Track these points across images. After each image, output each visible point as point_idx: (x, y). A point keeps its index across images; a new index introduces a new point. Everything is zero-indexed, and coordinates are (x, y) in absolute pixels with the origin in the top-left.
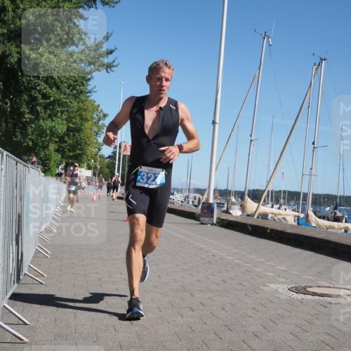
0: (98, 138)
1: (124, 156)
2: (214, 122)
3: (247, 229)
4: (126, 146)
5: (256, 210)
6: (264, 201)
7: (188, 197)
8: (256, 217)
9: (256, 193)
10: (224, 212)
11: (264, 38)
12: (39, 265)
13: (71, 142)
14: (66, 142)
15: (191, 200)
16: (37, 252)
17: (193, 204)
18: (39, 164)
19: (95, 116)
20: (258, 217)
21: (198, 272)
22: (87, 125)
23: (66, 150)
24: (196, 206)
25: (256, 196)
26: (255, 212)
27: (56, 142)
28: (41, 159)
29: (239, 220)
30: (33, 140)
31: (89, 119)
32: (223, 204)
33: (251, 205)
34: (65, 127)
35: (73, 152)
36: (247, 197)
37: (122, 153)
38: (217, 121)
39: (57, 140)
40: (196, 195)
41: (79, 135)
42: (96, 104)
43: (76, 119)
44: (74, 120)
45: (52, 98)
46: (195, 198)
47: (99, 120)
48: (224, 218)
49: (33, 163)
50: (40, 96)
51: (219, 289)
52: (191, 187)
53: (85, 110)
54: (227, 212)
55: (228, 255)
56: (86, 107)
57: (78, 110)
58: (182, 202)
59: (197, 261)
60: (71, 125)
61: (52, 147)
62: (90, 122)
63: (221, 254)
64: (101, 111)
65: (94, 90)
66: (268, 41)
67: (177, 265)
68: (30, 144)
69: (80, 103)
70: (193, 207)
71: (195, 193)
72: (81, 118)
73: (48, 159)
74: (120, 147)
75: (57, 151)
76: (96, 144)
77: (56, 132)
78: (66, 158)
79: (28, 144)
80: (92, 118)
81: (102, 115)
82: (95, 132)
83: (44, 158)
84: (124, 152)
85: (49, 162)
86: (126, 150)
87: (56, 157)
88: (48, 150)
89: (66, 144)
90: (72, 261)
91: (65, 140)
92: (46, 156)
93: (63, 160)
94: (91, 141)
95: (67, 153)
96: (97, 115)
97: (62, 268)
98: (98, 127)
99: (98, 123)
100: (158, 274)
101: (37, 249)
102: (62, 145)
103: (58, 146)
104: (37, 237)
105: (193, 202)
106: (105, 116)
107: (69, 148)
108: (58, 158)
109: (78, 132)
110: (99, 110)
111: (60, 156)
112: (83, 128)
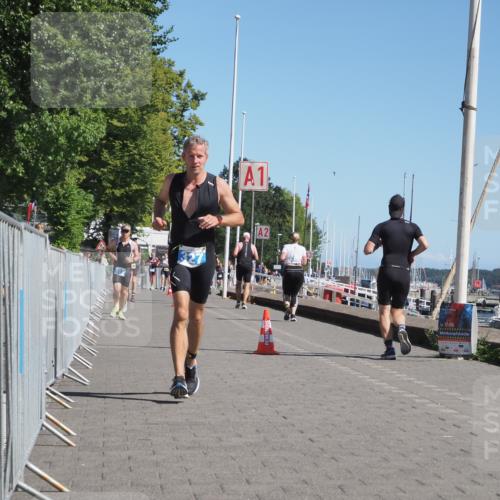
1: (247, 194)
2: (465, 106)
4: (250, 169)
10: (494, 324)
12: (50, 465)
13: (118, 162)
14: (105, 164)
16: (44, 432)
17: (417, 309)
18: (41, 218)
19: (174, 99)
22: (155, 121)
23: (105, 184)
24: (425, 313)
27: (81, 164)
28: (46, 207)
30: (26, 163)
31: (160, 106)
34: (103, 128)
35: (122, 187)
37: (242, 186)
38: (474, 103)
39: (84, 159)
40: (425, 284)
41: (137, 146)
42: (176, 68)
46: (422, 292)
47: (184, 107)
48: (497, 341)
59: (434, 448)
60: (115, 122)
61: (73, 177)
62: (162, 115)
64: (189, 85)
65: (170, 36)
67: (386, 460)
68: (20, 170)
70: (418, 314)
71: (423, 280)
73: (63, 207)
74: (236, 173)
75: (84, 186)
76: (177, 167)
77: (81, 139)
78: (106, 202)
79: (14, 170)
80: (167, 103)
81: (190, 95)
82: (175, 138)
83: (54, 203)
84: (246, 184)
85: (65, 213)
86: (251, 180)
87: (83, 200)
88: (62, 186)
89: (106, 170)
90: (129, 453)
91: (103, 159)
92: (58, 198)
93: (99, 207)
94: (167, 161)
95: (107, 191)
96: (178, 96)
97: (105, 470)
98: (181, 126)
99: (182, 116)
100: (339, 483)
101: (43, 425)
102: (97, 172)
103: (87, 174)
104: (44, 396)
105: (417, 301)
106: (198, 97)
107: (111, 178)
108: (88, 203)
109: (134, 139)
110: (184, 84)
111: (91, 197)
112: (145, 128)
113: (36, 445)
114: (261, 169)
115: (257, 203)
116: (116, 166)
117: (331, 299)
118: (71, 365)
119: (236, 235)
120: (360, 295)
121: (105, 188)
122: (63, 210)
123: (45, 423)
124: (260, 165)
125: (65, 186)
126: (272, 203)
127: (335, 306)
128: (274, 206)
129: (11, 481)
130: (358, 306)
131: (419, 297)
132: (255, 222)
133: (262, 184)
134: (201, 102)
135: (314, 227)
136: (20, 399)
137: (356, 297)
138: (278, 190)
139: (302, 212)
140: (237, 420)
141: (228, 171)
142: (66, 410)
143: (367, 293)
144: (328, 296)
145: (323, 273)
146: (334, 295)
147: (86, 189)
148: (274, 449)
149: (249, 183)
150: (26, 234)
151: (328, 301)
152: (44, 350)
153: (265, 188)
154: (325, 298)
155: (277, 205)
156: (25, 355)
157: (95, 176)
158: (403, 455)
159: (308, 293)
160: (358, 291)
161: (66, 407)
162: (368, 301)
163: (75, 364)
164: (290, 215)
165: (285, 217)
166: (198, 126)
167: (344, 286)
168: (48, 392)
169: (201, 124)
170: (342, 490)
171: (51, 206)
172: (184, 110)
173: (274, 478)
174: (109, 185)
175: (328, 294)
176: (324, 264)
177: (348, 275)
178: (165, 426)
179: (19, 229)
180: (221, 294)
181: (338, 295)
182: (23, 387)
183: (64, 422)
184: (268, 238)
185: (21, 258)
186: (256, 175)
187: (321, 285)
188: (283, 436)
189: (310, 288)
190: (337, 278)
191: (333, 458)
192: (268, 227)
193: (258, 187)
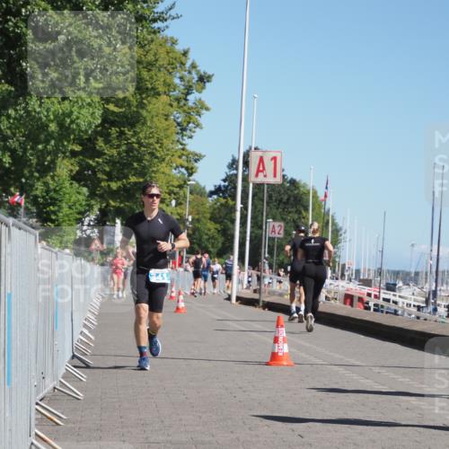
0: (186, 141)
1: (258, 187)
4: (261, 160)
7: (434, 294)
13: (115, 152)
14: (100, 154)
15: (442, 303)
18: (28, 213)
19: (177, 81)
22: (157, 105)
23: (100, 175)
27: (74, 154)
28: (35, 201)
30: (13, 152)
31: (161, 89)
34: (99, 113)
35: (119, 179)
37: (253, 179)
39: (77, 148)
41: (135, 133)
47: (188, 91)
49: (13, 211)
53: (149, 66)
56: (150, 57)
58: (419, 308)
60: (112, 107)
61: (65, 168)
62: (164, 98)
64: (194, 66)
65: (173, 13)
68: (7, 160)
72: (141, 88)
73: (54, 202)
74: (246, 164)
75: (77, 178)
76: (180, 157)
77: (74, 126)
78: (101, 196)
80: (169, 85)
81: (196, 77)
82: (179, 124)
83: (43, 197)
84: (257, 175)
85: (56, 208)
86: (262, 171)
87: (76, 194)
88: (53, 178)
89: (101, 160)
91: (98, 148)
92: (48, 192)
93: (93, 202)
94: (168, 150)
95: (103, 184)
96: (182, 78)
98: (184, 111)
99: (186, 100)
101: (32, 444)
102: (91, 162)
103: (80, 164)
104: (34, 412)
106: (204, 79)
107: (107, 169)
108: (81, 197)
109: (132, 125)
110: (188, 65)
111: (85, 190)
112: (144, 113)
114: (274, 159)
115: (270, 197)
116: (113, 156)
117: (351, 304)
118: (63, 378)
119: (245, 232)
120: (384, 299)
121: (100, 181)
122: (54, 205)
123: (35, 442)
124: (273, 155)
125: (56, 179)
126: (285, 198)
127: (357, 312)
128: (288, 199)
130: (382, 312)
132: (267, 218)
133: (275, 176)
134: (207, 84)
135: (334, 224)
136: (7, 415)
137: (381, 302)
138: (293, 182)
139: (320, 207)
140: (249, 439)
141: (238, 162)
142: (57, 427)
143: (392, 298)
144: (349, 300)
145: (343, 275)
146: (355, 300)
147: (78, 181)
149: (261, 175)
150: (15, 231)
151: (348, 307)
152: (34, 361)
153: (278, 180)
154: (345, 303)
155: (292, 199)
156: (13, 365)
157: (89, 167)
159: (326, 297)
160: (383, 296)
161: (57, 424)
162: (393, 307)
163: (67, 376)
164: (306, 209)
165: (300, 213)
166: (204, 111)
167: (366, 290)
168: (38, 407)
169: (207, 109)
171: (41, 200)
172: (188, 94)
174: (105, 177)
175: (349, 299)
176: (344, 266)
177: (371, 277)
178: (168, 445)
179: (7, 225)
180: (229, 298)
181: (360, 299)
182: (10, 401)
183: (55, 440)
184: (281, 236)
185: (8, 258)
186: (269, 165)
187: (341, 289)
189: (329, 292)
190: (360, 281)
192: (282, 224)
193: (270, 180)
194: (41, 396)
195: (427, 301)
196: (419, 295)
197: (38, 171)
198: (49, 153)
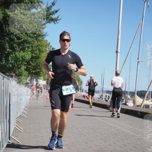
2: (117, 52)
3: (138, 114)
5: (142, 103)
6: (147, 97)
7: (102, 95)
8: (142, 107)
9: (142, 93)
10: (123, 104)
11: (145, 2)
12: (16, 137)
13: (34, 64)
14: (31, 65)
15: (104, 97)
16: (15, 129)
17: (105, 100)
19: (47, 49)
20: (143, 107)
21: (110, 140)
22: (43, 54)
23: (31, 69)
24: (107, 101)
25: (142, 94)
26: (142, 104)
27: (25, 65)
29: (133, 109)
30: (12, 64)
31: (44, 51)
32: (123, 99)
33: (139, 100)
34: (30, 56)
35: (35, 70)
36: (136, 95)
38: (119, 51)
39: (26, 63)
40: (107, 94)
41: (38, 60)
42: (48, 42)
43: (36, 51)
44: (35, 52)
45: (22, 40)
46: (106, 96)
48: (124, 108)
49: (12, 76)
50: (16, 38)
51: (122, 150)
52: (104, 90)
53: (42, 46)
54: (125, 104)
55: (127, 130)
56: (42, 44)
57: (38, 46)
58: (99, 98)
59: (109, 133)
60: (33, 55)
61: (23, 68)
62: (45, 53)
63: (123, 129)
64: (51, 46)
65: (47, 34)
66: (147, 4)
67: (97, 136)
68: (11, 66)
69: (39, 42)
70: (105, 101)
71: (107, 93)
72: (40, 51)
75: (26, 70)
77: (25, 59)
78: (31, 74)
79: (9, 66)
80: (46, 50)
83: (18, 74)
88: (20, 70)
89: (31, 66)
90: (36, 134)
91: (30, 63)
93: (29, 75)
95: (31, 71)
96: (48, 49)
97: (30, 138)
100: (86, 141)
101: (15, 127)
102: (29, 66)
103: (26, 67)
104: (15, 120)
105: (105, 98)
106: (53, 49)
107: (32, 68)
108: (26, 74)
109: (38, 59)
110: (50, 46)
111: (27, 73)
112: (40, 56)
113: (13, 132)
117: (84, 97)
122: (21, 75)
129: (7, 140)
131: (105, 97)
135: (81, 80)
142: (21, 124)
145: (83, 91)
148: (70, 133)
150: (11, 81)
151: (84, 98)
152: (15, 109)
154: (83, 97)
157: (28, 67)
158: (101, 135)
159: (79, 96)
163: (23, 112)
170: (87, 143)
171: (18, 75)
173: (70, 140)
175: (84, 96)
176: (83, 89)
181: (86, 96)
183: (20, 126)
187: (82, 94)
188: (72, 130)
191: (85, 136)
194: (17, 117)
195: (100, 97)
196: (99, 95)
197: (17, 68)
198: (20, 64)
